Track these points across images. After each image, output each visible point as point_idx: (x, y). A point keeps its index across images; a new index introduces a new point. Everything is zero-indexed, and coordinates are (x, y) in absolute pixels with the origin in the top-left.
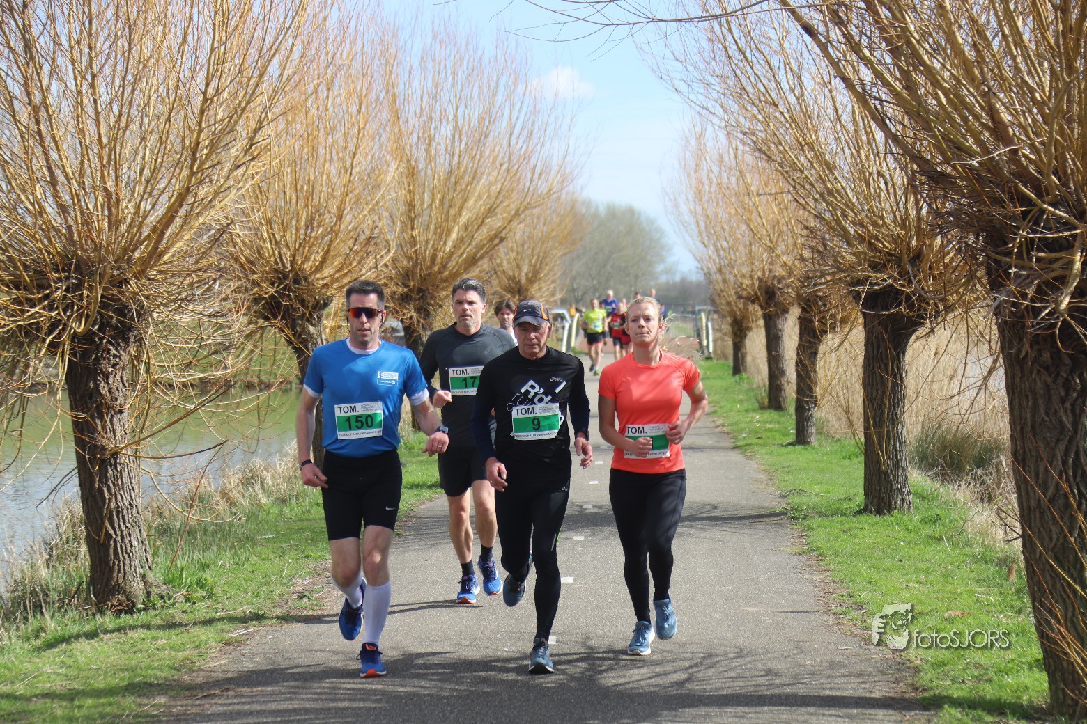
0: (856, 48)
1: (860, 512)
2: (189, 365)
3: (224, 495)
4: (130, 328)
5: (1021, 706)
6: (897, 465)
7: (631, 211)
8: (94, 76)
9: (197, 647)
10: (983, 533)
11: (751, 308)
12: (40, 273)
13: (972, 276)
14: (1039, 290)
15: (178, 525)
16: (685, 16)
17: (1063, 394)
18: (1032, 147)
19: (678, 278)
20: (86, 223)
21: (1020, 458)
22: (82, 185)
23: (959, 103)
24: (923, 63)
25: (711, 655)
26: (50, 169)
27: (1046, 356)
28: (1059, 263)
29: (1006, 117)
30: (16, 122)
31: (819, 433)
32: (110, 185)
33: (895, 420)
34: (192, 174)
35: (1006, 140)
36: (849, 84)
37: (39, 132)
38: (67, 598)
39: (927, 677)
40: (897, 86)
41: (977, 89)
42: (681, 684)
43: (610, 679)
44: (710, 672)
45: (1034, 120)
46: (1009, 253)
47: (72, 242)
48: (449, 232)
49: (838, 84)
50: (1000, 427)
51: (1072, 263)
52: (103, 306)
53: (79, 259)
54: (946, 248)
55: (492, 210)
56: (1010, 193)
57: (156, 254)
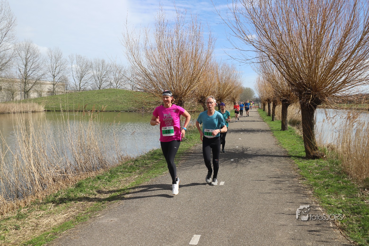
0: (281, 67)
1: (281, 130)
2: (190, 109)
3: (194, 126)
4: (182, 104)
5: (302, 157)
6: (286, 124)
8: (178, 71)
9: (190, 146)
10: (298, 133)
11: (266, 102)
13: (297, 98)
14: (306, 100)
15: (188, 130)
16: (257, 62)
17: (309, 114)
18: (305, 80)
20: (177, 90)
21: (303, 123)
22: (176, 85)
23: (295, 74)
24: (290, 69)
25: (260, 150)
26: (173, 84)
27: (307, 109)
28: (309, 96)
29: (302, 76)
30: (169, 77)
32: (180, 85)
33: (286, 118)
34: (191, 83)
35: (302, 79)
37: (171, 79)
39: (289, 153)
40: (287, 72)
41: (298, 72)
42: (256, 153)
43: (245, 152)
44: (259, 152)
45: (306, 77)
46: (302, 95)
47: (175, 93)
48: (224, 91)
49: (278, 71)
50: (300, 119)
51: (311, 96)
52: (179, 101)
53: (176, 95)
54: (293, 94)
55: (230, 88)
56: (302, 87)
57: (186, 94)
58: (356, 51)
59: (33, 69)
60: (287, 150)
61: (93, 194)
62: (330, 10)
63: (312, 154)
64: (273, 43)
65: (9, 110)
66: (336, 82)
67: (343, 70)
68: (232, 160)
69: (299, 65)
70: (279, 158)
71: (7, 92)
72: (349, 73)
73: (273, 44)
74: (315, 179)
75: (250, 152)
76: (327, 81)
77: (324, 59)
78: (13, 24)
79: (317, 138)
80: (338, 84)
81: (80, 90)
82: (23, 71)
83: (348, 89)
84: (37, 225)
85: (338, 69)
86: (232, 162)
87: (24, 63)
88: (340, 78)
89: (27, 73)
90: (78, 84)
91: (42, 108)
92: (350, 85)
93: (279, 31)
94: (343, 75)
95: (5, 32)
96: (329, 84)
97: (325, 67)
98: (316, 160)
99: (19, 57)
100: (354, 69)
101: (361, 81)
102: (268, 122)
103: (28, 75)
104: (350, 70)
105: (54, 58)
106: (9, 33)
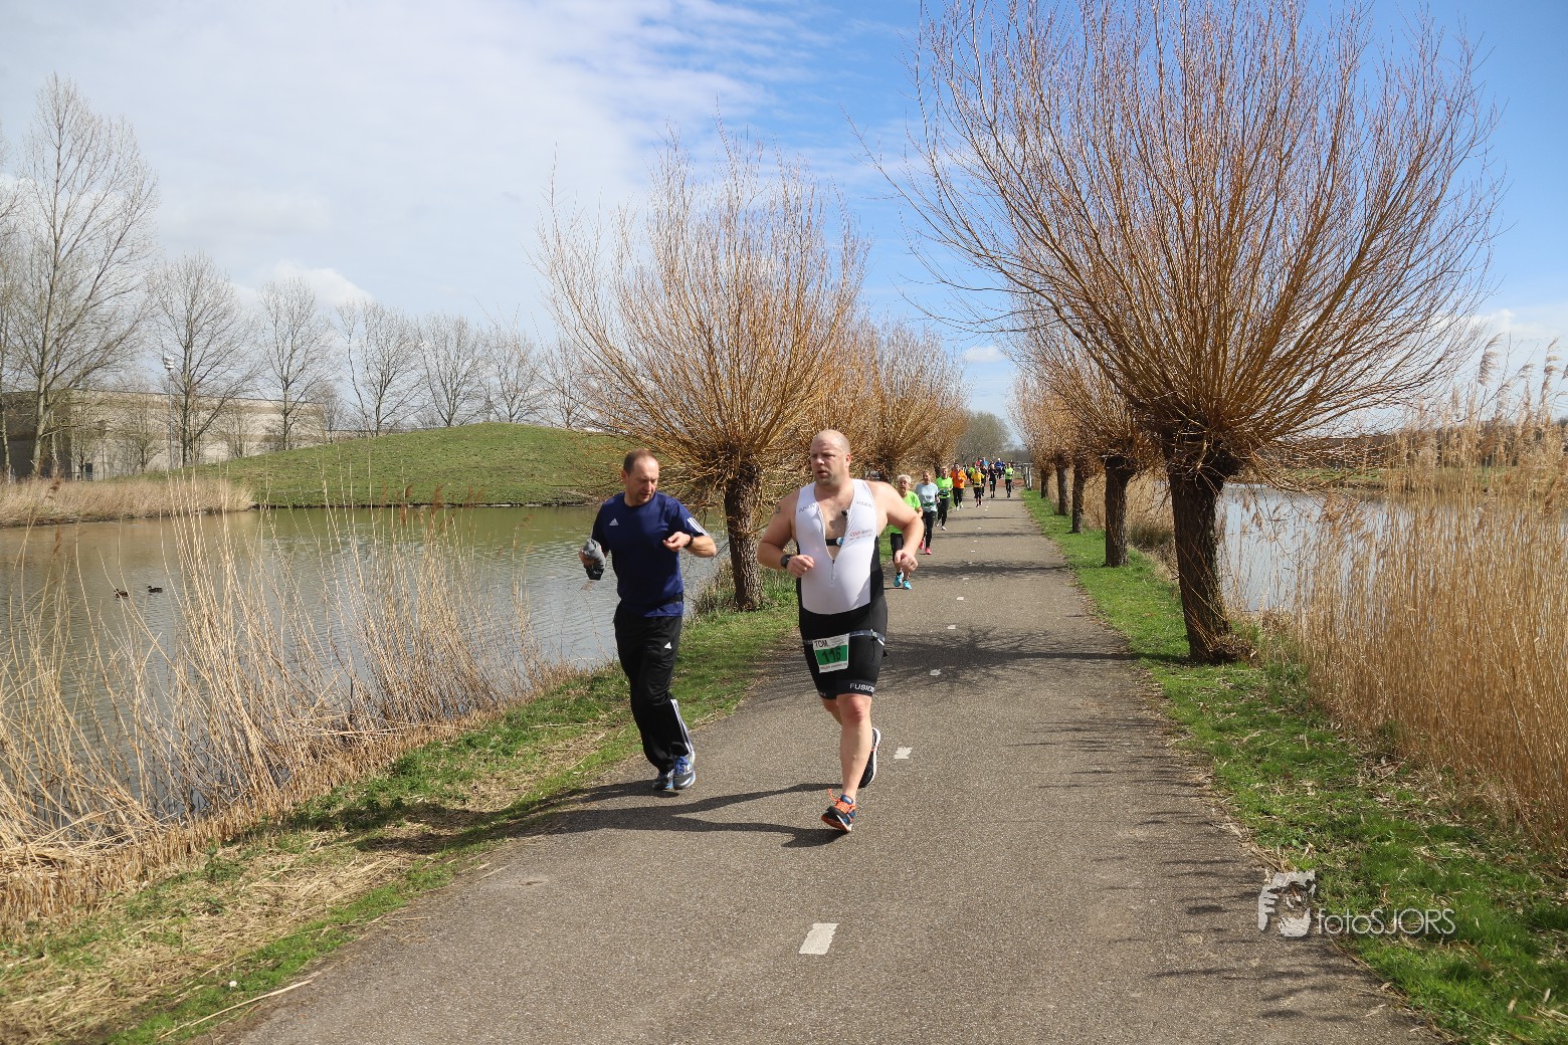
0: (1099, 343)
1: (1103, 566)
4: (753, 477)
5: (1177, 657)
6: (1122, 543)
7: (991, 416)
10: (1163, 576)
11: (1050, 465)
12: (713, 451)
13: (1156, 452)
14: (1188, 460)
17: (1199, 508)
18: (1183, 391)
19: (1013, 449)
20: (734, 428)
21: (1179, 539)
23: (1149, 370)
24: (1131, 351)
25: (1030, 634)
26: (718, 403)
27: (1191, 491)
28: (1197, 447)
29: (1170, 376)
30: (704, 382)
31: (1084, 526)
33: (1120, 521)
35: (1172, 389)
36: (1098, 361)
38: (725, 603)
39: (1134, 644)
40: (1119, 361)
43: (981, 646)
45: (1184, 379)
46: (1173, 442)
47: (728, 437)
48: (901, 429)
49: (1091, 360)
50: (1170, 524)
51: (1202, 446)
52: (742, 466)
53: (731, 445)
54: (1145, 438)
55: (923, 417)
56: (1173, 414)
57: (765, 442)
58: (1349, 292)
59: (213, 359)
60: (1128, 633)
61: (456, 798)
62: (1258, 154)
63: (1210, 648)
64: (1068, 261)
65: (132, 507)
66: (1286, 397)
67: (1309, 354)
68: (936, 673)
69: (1162, 339)
70: (1098, 663)
71: (122, 442)
72: (1327, 366)
73: (1070, 266)
74: (1220, 729)
75: (994, 645)
76: (1258, 392)
77: (1245, 319)
78: (146, 204)
79: (1226, 591)
80: (1295, 403)
81: (377, 432)
82: (176, 365)
83: (1324, 422)
84: (278, 899)
85: (1292, 351)
86: (937, 679)
87: (183, 337)
88: (1298, 383)
89: (192, 372)
90: (370, 407)
91: (246, 499)
92: (1331, 409)
93: (1089, 222)
94: (1309, 373)
95: (119, 233)
96: (1264, 403)
97: (1246, 345)
98: (1222, 669)
99: (166, 317)
100: (1342, 353)
101: (1367, 392)
102: (1057, 539)
103: (196, 379)
104: (1330, 356)
105: (284, 318)
106: (132, 233)
